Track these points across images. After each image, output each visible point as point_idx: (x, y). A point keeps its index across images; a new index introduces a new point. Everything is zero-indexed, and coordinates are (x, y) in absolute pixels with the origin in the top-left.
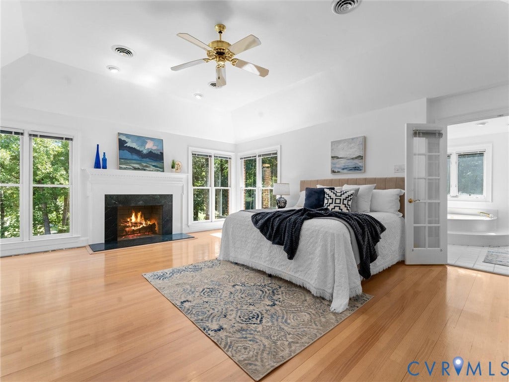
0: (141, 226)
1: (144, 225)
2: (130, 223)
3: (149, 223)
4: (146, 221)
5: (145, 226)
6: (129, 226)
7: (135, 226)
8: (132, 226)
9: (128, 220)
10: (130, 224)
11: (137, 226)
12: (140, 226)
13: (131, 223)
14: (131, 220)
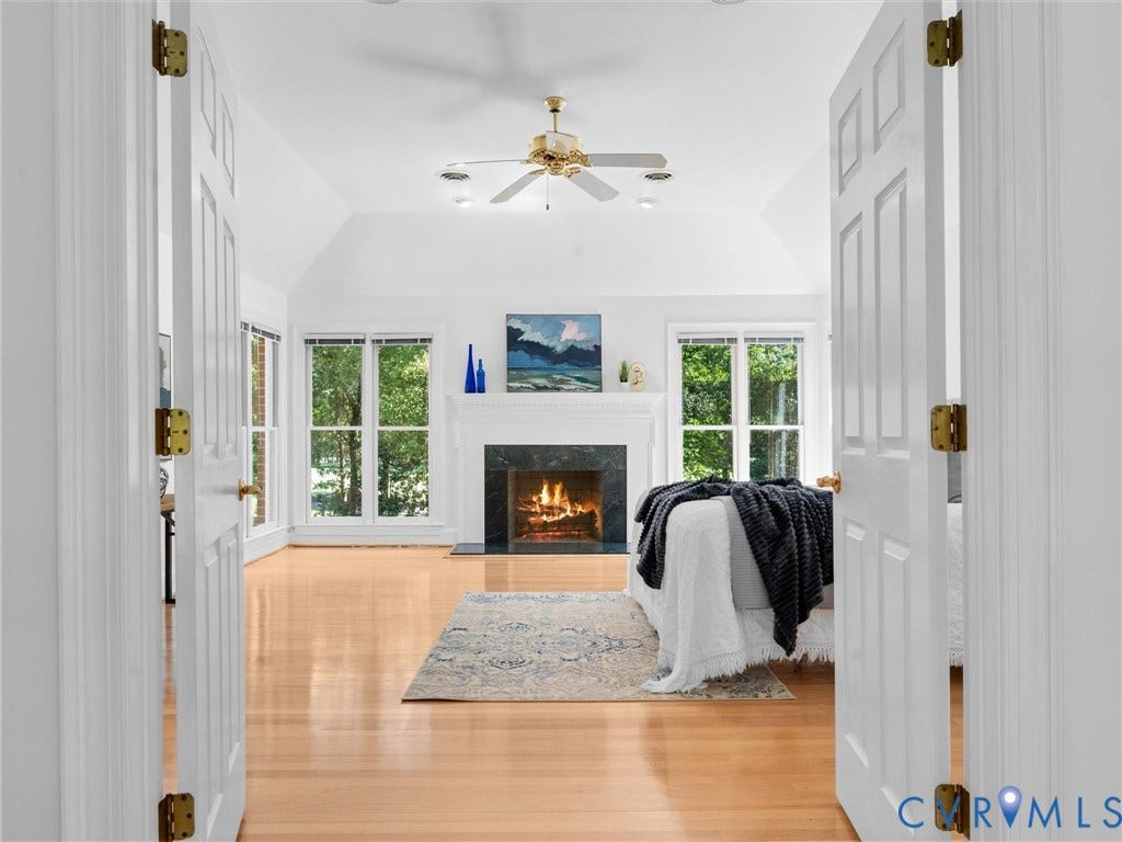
0: (562, 516)
1: (568, 513)
2: (538, 506)
3: (580, 509)
4: (572, 504)
5: (571, 515)
6: (536, 513)
7: (548, 514)
8: (542, 514)
9: (535, 499)
10: (538, 509)
11: (554, 515)
12: (559, 514)
13: (540, 506)
14: (540, 499)
